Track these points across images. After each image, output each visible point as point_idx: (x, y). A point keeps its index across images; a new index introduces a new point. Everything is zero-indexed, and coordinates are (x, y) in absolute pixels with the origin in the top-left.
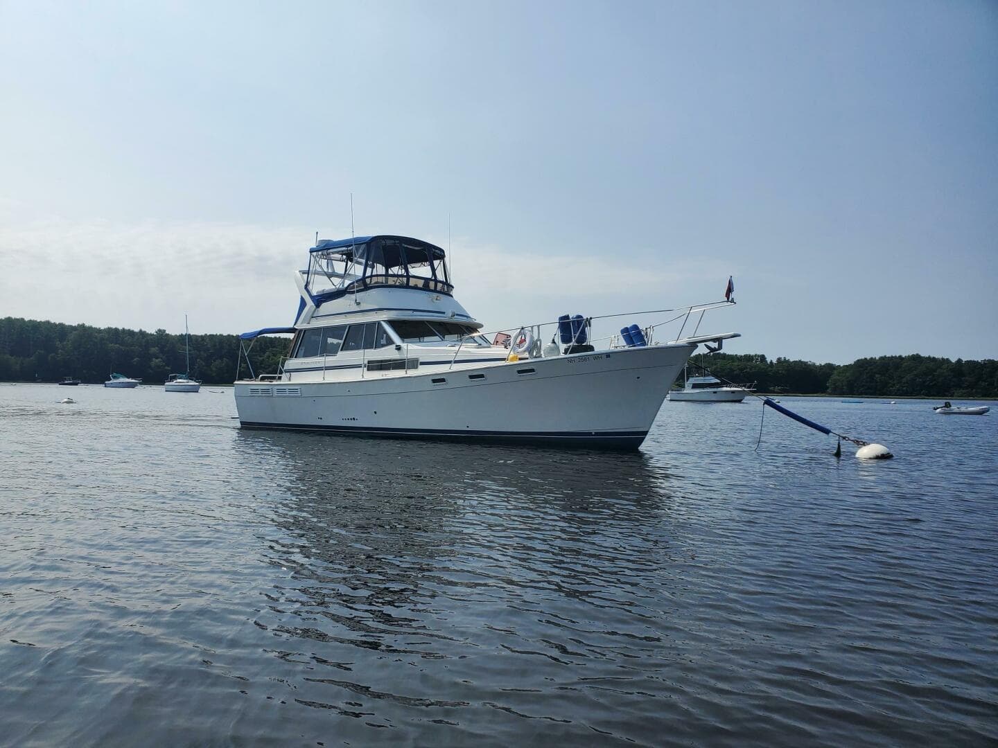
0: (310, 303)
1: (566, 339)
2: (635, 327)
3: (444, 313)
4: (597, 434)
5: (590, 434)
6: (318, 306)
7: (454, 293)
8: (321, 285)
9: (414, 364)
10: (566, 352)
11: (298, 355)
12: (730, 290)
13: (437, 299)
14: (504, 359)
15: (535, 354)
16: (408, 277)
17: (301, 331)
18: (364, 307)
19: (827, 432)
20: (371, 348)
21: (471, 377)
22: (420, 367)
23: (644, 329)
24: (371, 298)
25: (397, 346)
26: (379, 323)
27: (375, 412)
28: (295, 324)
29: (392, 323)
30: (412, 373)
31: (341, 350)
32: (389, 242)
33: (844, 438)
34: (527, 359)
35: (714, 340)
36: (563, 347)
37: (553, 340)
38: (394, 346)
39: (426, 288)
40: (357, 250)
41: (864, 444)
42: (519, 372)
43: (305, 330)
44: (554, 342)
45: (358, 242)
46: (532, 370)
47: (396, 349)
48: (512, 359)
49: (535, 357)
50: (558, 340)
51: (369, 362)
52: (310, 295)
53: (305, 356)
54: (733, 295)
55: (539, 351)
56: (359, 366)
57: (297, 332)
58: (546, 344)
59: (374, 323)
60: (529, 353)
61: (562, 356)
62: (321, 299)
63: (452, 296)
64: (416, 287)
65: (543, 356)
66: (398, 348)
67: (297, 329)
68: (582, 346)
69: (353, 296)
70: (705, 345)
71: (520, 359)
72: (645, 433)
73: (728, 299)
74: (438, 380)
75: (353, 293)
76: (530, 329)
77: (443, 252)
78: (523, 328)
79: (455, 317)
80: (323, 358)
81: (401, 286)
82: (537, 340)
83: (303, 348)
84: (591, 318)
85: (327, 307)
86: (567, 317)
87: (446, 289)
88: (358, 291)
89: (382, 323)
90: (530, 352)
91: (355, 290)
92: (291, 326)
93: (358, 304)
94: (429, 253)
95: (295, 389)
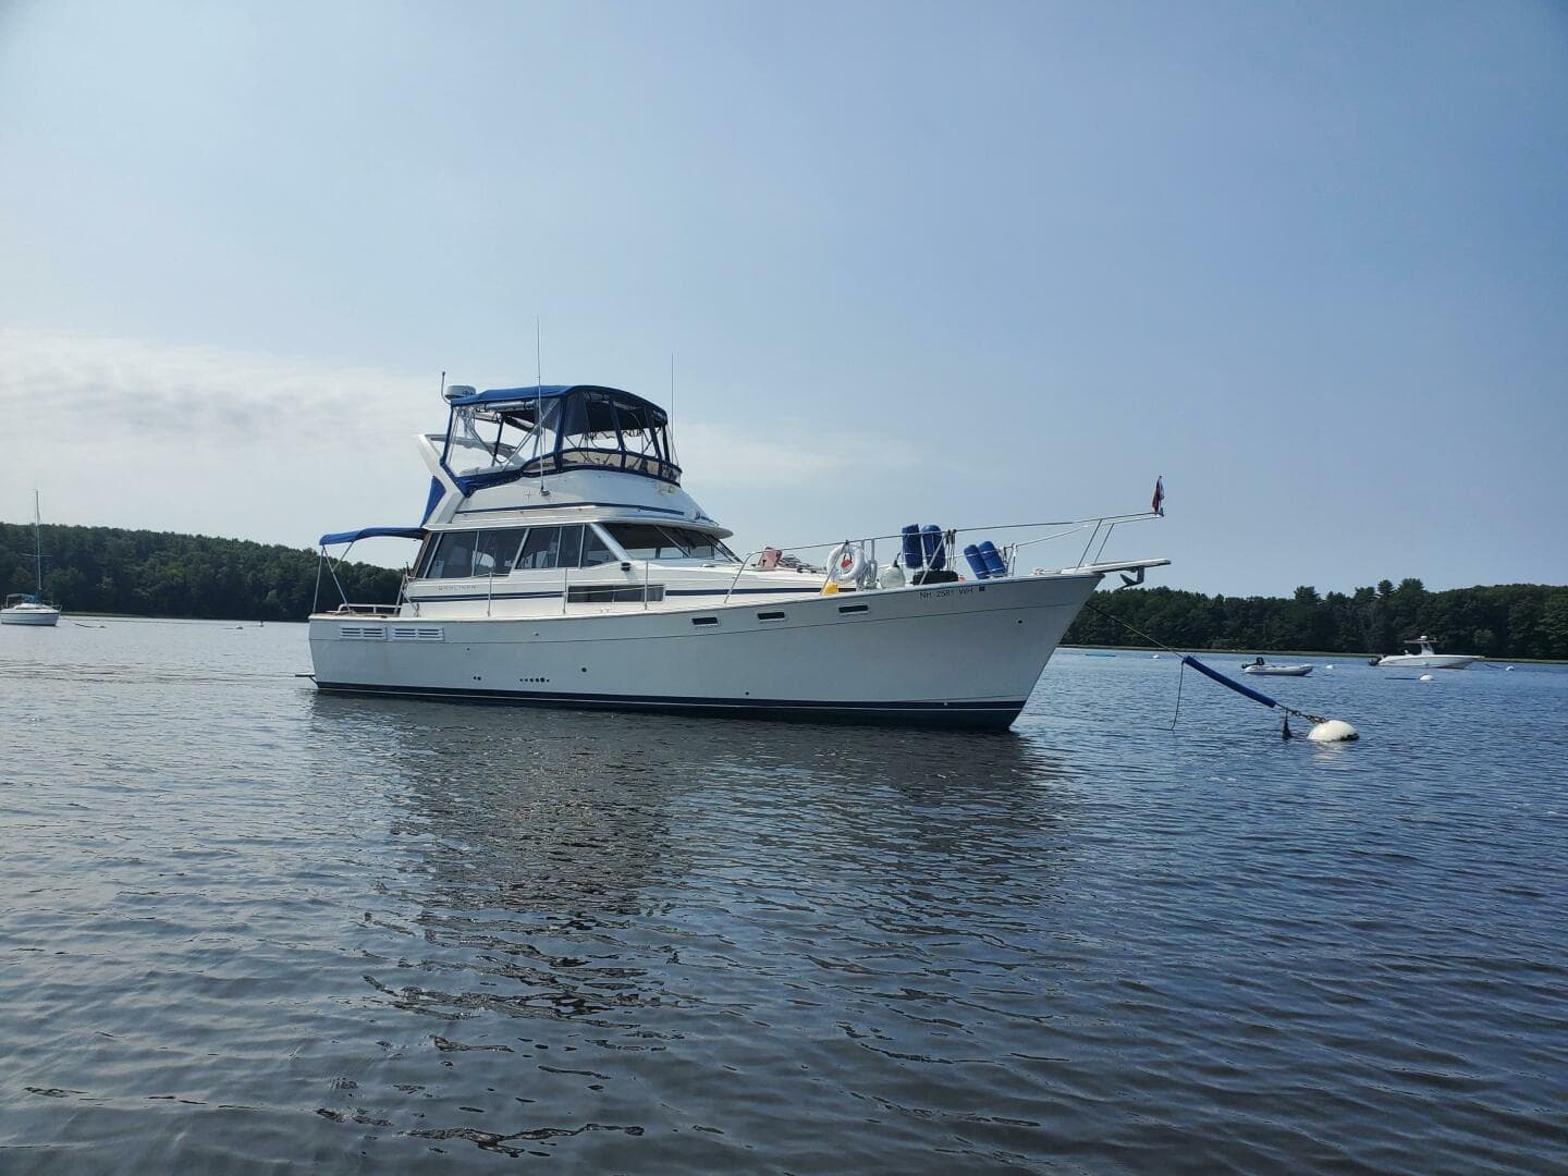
0: (452, 490)
1: (914, 561)
2: (989, 545)
3: (682, 513)
4: (951, 705)
5: (940, 705)
6: (467, 494)
8: (469, 461)
9: (656, 593)
10: (916, 581)
11: (432, 573)
12: (1158, 498)
13: (669, 492)
14: (818, 590)
15: (865, 583)
16: (624, 453)
17: (435, 534)
18: (555, 498)
19: (1271, 703)
20: (576, 565)
21: (761, 616)
22: (667, 599)
24: (568, 486)
25: (624, 564)
26: (587, 526)
27: (584, 670)
28: (424, 523)
29: (608, 526)
30: (654, 607)
31: (516, 568)
32: (596, 396)
33: (1295, 713)
34: (854, 590)
35: (1132, 569)
36: (910, 573)
37: (896, 562)
38: (618, 565)
40: (544, 406)
41: (1321, 721)
42: (842, 610)
43: (445, 534)
44: (896, 565)
45: (547, 394)
46: (864, 608)
47: (623, 569)
48: (830, 590)
49: (867, 588)
50: (902, 563)
51: (571, 589)
52: (452, 476)
53: (444, 575)
54: (1163, 504)
55: (873, 578)
56: (558, 595)
57: (428, 537)
58: (885, 568)
59: (579, 526)
60: (858, 581)
61: (909, 586)
62: (472, 484)
64: (631, 471)
65: (879, 585)
66: (626, 567)
67: (427, 531)
68: (939, 574)
69: (537, 481)
70: (1122, 576)
71: (841, 590)
72: (1021, 704)
73: (1156, 509)
74: (704, 620)
75: (537, 475)
76: (859, 544)
77: (664, 413)
78: (847, 543)
80: (488, 579)
81: (611, 468)
82: (870, 562)
84: (955, 531)
85: (482, 497)
86: (914, 528)
88: (545, 473)
89: (594, 526)
90: (860, 580)
91: (541, 470)
92: (416, 525)
93: (546, 494)
94: (643, 415)
95: (430, 630)
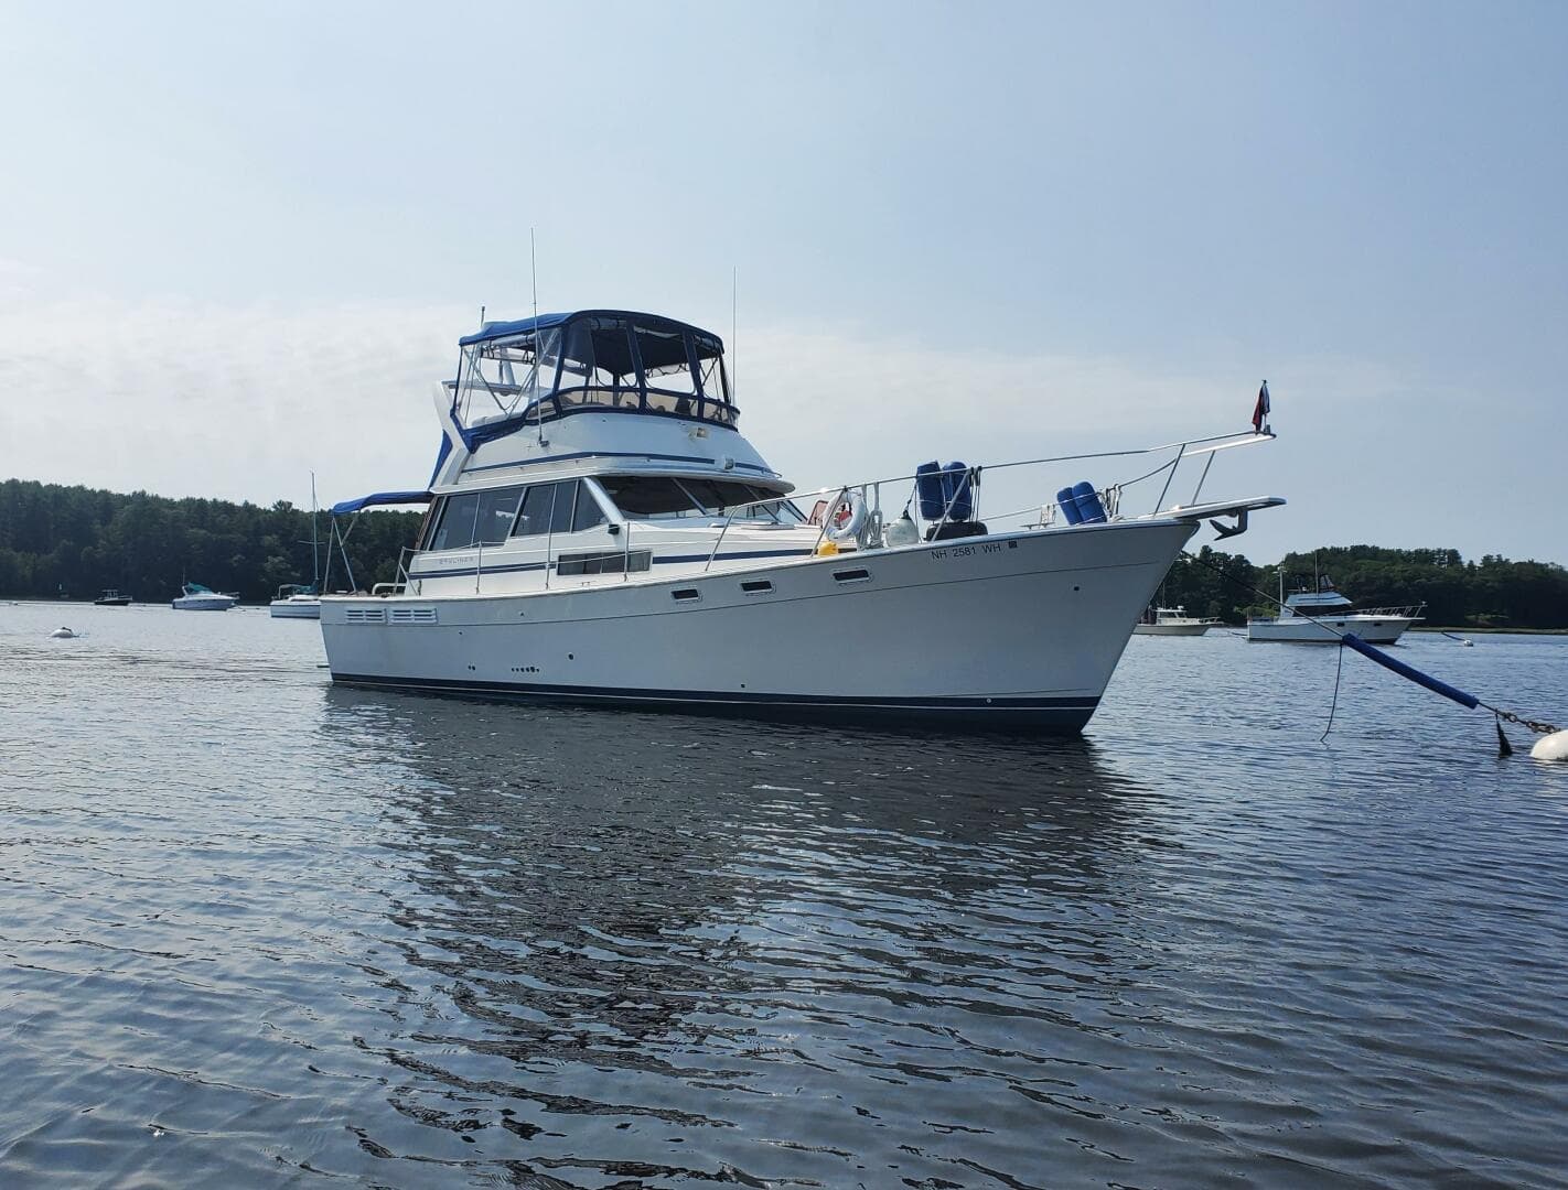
0: (459, 444)
1: (929, 513)
2: (1086, 487)
3: (712, 462)
4: (996, 702)
5: (982, 702)
6: (472, 449)
7: (740, 423)
8: (481, 409)
9: (640, 561)
10: (929, 538)
11: (435, 546)
12: (1262, 409)
13: (698, 435)
14: (807, 552)
15: (869, 541)
16: (643, 391)
17: (440, 498)
18: (555, 450)
19: (1470, 702)
20: (567, 530)
21: (747, 587)
22: (654, 567)
23: (1104, 491)
24: (570, 433)
25: (611, 526)
26: (581, 481)
27: (571, 657)
28: (431, 486)
29: (605, 481)
30: (637, 579)
31: (513, 534)
32: (605, 324)
33: (1506, 716)
34: (855, 550)
35: (1231, 511)
36: (924, 525)
37: (906, 511)
38: (606, 527)
39: (682, 412)
40: (545, 338)
41: (1549, 729)
42: (839, 576)
43: (450, 497)
44: (906, 516)
45: (545, 324)
46: (864, 574)
47: (611, 532)
48: (826, 551)
49: (871, 547)
50: (916, 513)
51: (561, 558)
52: (460, 429)
53: (448, 546)
54: (1267, 420)
55: (877, 537)
56: (540, 567)
57: (434, 500)
58: (893, 518)
59: (571, 482)
60: (858, 540)
61: (923, 544)
62: (478, 437)
63: (737, 430)
64: (661, 412)
65: (885, 545)
66: (615, 530)
67: (432, 495)
68: (963, 524)
69: (535, 430)
70: (1211, 521)
71: (842, 551)
72: (1095, 701)
73: (1258, 427)
74: (685, 593)
75: (536, 423)
76: (860, 490)
77: (720, 343)
78: (846, 490)
79: (735, 468)
80: (477, 550)
81: (630, 410)
82: (874, 514)
83: (445, 531)
84: (980, 468)
85: (490, 451)
86: (934, 466)
87: (725, 415)
88: (545, 420)
89: (588, 481)
90: (861, 537)
91: (539, 417)
92: (422, 487)
93: (545, 444)
94: (692, 346)
95: (425, 611)
